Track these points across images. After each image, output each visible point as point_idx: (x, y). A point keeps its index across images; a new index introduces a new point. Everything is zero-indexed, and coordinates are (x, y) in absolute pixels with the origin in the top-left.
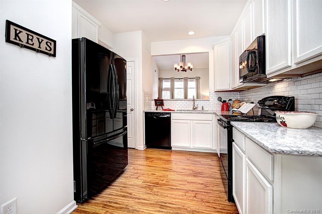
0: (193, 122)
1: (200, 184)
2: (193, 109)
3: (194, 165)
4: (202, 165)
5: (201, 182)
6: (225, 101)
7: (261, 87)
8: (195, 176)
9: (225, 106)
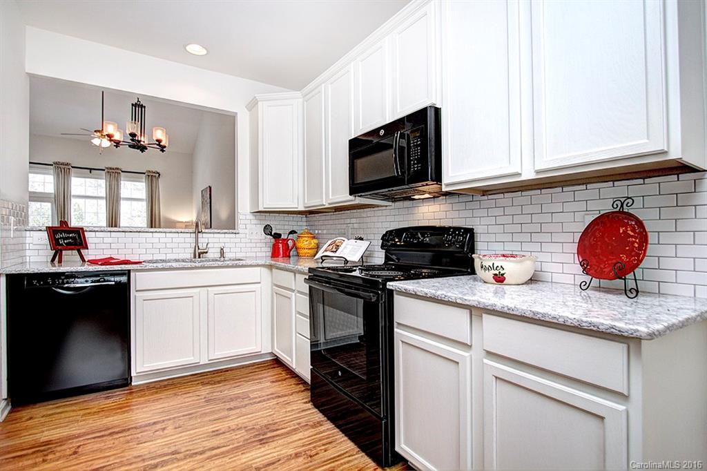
0: (208, 291)
1: (290, 458)
2: (195, 257)
3: (238, 411)
4: (259, 402)
5: (292, 452)
6: (277, 236)
7: (380, 208)
8: (263, 442)
9: (281, 245)
